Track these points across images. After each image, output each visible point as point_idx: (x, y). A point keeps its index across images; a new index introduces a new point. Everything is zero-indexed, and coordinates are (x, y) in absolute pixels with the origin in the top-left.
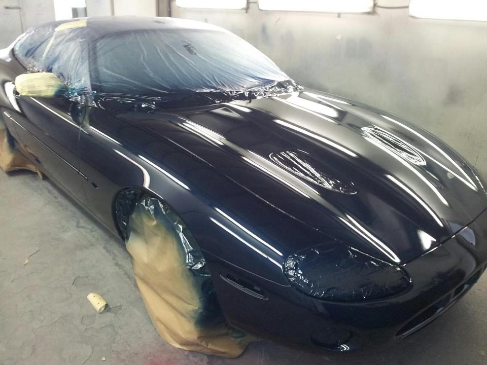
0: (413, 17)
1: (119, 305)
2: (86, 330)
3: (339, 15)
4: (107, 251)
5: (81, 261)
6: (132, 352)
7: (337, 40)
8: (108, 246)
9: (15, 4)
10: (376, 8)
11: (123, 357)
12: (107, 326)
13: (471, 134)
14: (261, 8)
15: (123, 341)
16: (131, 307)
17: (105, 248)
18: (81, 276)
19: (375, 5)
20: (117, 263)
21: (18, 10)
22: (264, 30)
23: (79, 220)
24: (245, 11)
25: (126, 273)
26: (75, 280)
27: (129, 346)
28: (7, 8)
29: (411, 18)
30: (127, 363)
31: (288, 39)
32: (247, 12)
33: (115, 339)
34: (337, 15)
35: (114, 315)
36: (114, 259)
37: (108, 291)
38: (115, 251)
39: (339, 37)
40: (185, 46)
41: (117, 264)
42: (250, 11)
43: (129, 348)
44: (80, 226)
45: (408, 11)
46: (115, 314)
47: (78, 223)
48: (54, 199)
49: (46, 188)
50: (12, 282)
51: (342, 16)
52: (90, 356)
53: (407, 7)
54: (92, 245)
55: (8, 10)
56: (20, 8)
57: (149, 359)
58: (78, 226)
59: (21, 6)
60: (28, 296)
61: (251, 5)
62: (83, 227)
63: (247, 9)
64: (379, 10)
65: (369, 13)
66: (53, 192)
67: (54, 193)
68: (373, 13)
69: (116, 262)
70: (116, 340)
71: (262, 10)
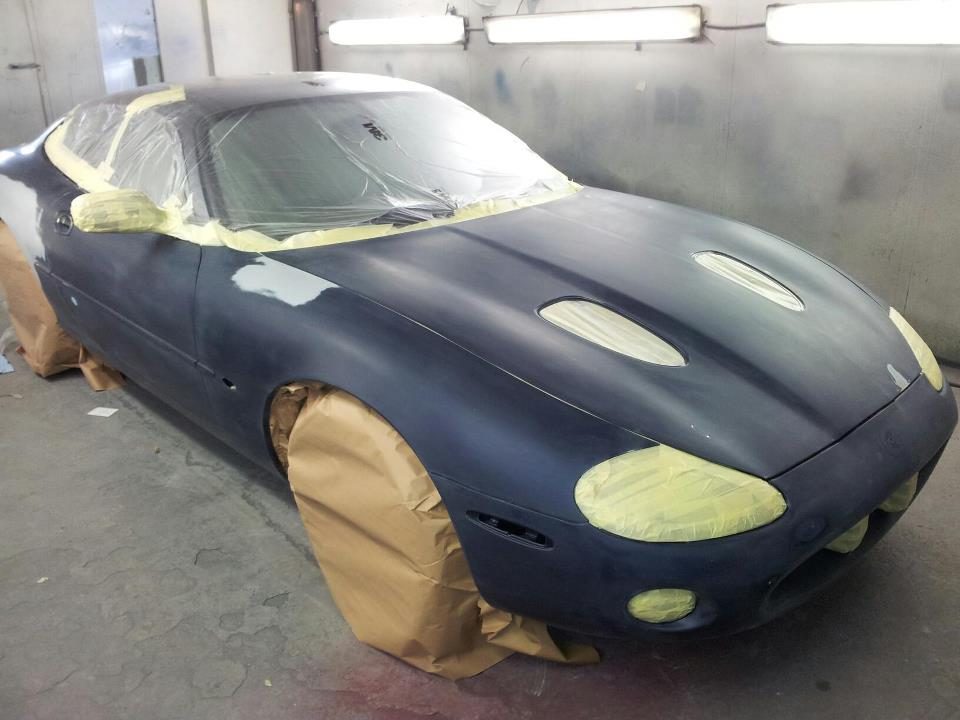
0: (774, 43)
1: (282, 592)
2: (230, 637)
3: (639, 46)
4: (249, 502)
5: (204, 522)
6: (315, 668)
7: (639, 91)
8: (248, 493)
9: (28, 59)
10: (706, 29)
11: (300, 677)
12: (266, 628)
13: (892, 251)
14: (492, 40)
15: (297, 652)
16: (306, 595)
17: (244, 497)
18: (207, 548)
19: (704, 24)
20: (270, 521)
21: (35, 70)
22: (500, 79)
23: (189, 453)
24: (462, 47)
25: (288, 538)
26: (197, 555)
27: (310, 659)
28: (14, 67)
29: (771, 46)
30: (310, 686)
31: (547, 95)
32: (465, 49)
33: (283, 650)
34: (635, 47)
35: (277, 610)
36: (263, 515)
37: (259, 571)
38: (264, 502)
39: (641, 86)
40: (366, 126)
41: (270, 524)
42: (470, 46)
43: (309, 663)
44: (193, 461)
45: (766, 33)
46: (278, 607)
47: (188, 456)
48: (139, 419)
49: (120, 399)
50: (85, 566)
51: (643, 46)
52: (243, 681)
53: (763, 25)
54: (220, 494)
55: (17, 71)
56: (37, 66)
57: (347, 677)
58: (188, 463)
59: (38, 63)
60: (117, 589)
61: (474, 35)
62: (197, 464)
63: (465, 42)
64: (711, 33)
65: (692, 40)
66: (134, 405)
67: (135, 408)
68: (700, 38)
69: (267, 520)
70: (286, 651)
71: (493, 44)
